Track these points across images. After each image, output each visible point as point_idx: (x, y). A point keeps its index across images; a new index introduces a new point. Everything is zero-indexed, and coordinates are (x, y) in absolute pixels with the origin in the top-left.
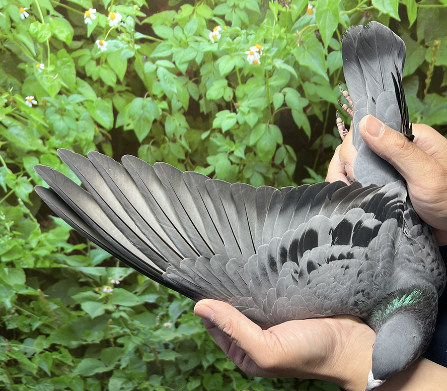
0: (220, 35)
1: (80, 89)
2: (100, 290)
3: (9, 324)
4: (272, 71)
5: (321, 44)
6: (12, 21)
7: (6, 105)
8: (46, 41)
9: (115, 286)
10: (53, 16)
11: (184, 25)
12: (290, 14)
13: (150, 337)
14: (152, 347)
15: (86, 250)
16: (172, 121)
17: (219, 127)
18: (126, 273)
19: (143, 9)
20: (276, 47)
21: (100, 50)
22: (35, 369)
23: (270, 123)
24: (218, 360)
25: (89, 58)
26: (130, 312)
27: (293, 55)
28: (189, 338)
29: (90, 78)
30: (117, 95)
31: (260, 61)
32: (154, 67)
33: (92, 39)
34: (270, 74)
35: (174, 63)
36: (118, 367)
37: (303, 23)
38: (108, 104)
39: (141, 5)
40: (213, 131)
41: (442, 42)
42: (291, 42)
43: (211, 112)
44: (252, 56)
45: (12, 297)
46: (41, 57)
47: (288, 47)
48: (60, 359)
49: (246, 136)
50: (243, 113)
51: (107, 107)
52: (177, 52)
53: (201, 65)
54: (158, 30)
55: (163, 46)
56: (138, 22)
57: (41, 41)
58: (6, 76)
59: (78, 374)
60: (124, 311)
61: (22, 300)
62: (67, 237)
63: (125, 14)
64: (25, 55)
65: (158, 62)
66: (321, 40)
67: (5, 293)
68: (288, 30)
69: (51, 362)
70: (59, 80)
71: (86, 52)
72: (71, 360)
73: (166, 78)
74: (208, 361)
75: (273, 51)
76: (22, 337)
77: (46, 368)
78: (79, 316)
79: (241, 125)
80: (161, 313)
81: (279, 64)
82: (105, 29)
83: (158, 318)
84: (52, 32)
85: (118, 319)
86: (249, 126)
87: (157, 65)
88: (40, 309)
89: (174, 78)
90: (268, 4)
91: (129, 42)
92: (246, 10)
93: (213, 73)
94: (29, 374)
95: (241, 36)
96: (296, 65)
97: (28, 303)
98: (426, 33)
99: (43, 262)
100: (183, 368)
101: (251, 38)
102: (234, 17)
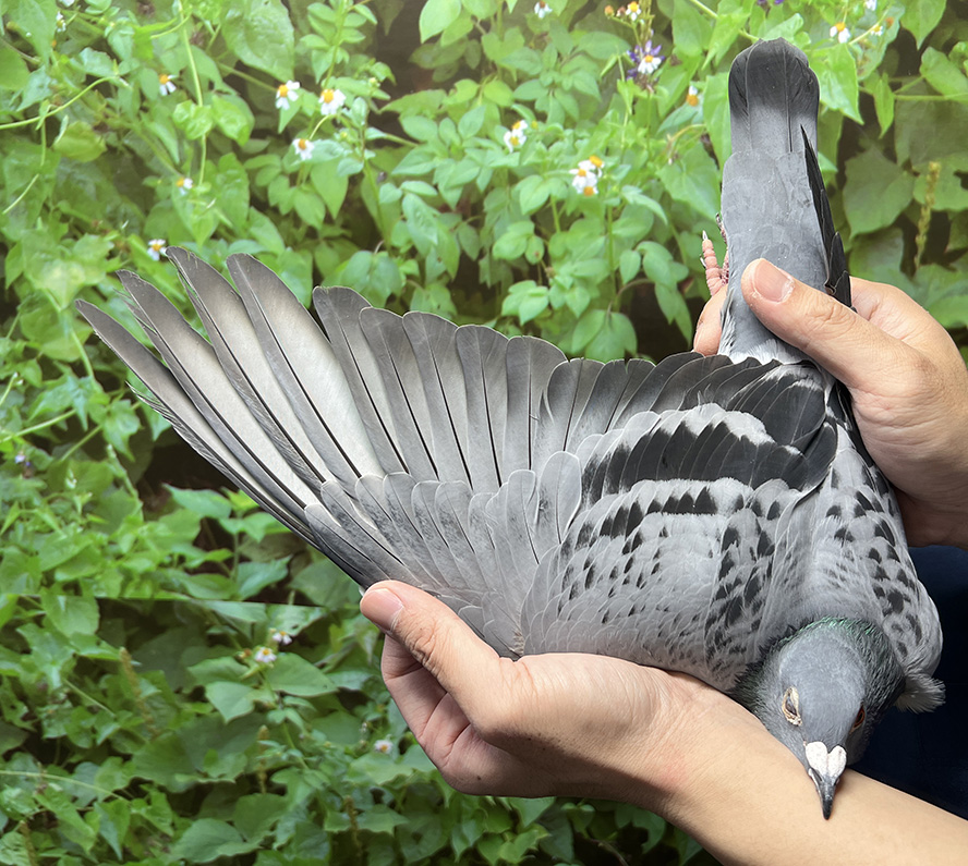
0: (524, 138)
1: (254, 231)
2: (248, 655)
3: (50, 726)
4: (619, 209)
5: (713, 161)
6: (143, 97)
7: (111, 255)
8: (200, 138)
9: (282, 648)
10: (220, 92)
11: (460, 117)
12: (655, 103)
13: (344, 774)
14: (346, 797)
15: (229, 562)
16: (424, 298)
17: (513, 312)
18: (306, 619)
19: (385, 85)
20: (628, 163)
21: (299, 156)
22: (92, 840)
23: (612, 310)
24: (486, 837)
25: (278, 171)
26: (306, 709)
27: (659, 180)
28: (427, 780)
29: (276, 210)
30: (323, 244)
31: (598, 189)
32: (398, 193)
33: (287, 138)
34: (614, 214)
35: (436, 187)
36: (267, 844)
37: (679, 120)
38: (303, 261)
39: (382, 78)
40: (502, 320)
41: (944, 168)
42: (657, 156)
43: (500, 283)
44: (583, 179)
45: (66, 663)
46: (187, 166)
47: (650, 165)
48: (147, 817)
49: (565, 332)
50: (562, 288)
51: (302, 267)
52: (442, 167)
53: (487, 192)
54: (410, 125)
55: (418, 154)
56: (375, 108)
57: (193, 136)
58: (117, 199)
59: (182, 856)
60: (295, 707)
61: (87, 670)
62: (194, 533)
63: (352, 93)
64: (158, 162)
65: (407, 185)
66: (712, 154)
67: (52, 654)
68: (652, 133)
69: (125, 823)
70: (216, 211)
71: (273, 160)
72: (169, 821)
73: (418, 214)
74: (464, 839)
75: (622, 170)
76: (73, 760)
77: (114, 841)
78: (199, 715)
79: (557, 312)
80: (373, 716)
81: (633, 195)
82: (313, 120)
83: (364, 729)
84: (213, 120)
85: (279, 726)
86: (572, 314)
87: (403, 190)
88: (119, 695)
89: (435, 216)
90: (615, 84)
91: (354, 146)
92: (574, 93)
93: (509, 208)
94: (77, 851)
95: (562, 139)
96: (665, 199)
97: (96, 680)
98: (913, 148)
99: (138, 587)
100: (410, 853)
101: (583, 144)
102: (551, 104)
